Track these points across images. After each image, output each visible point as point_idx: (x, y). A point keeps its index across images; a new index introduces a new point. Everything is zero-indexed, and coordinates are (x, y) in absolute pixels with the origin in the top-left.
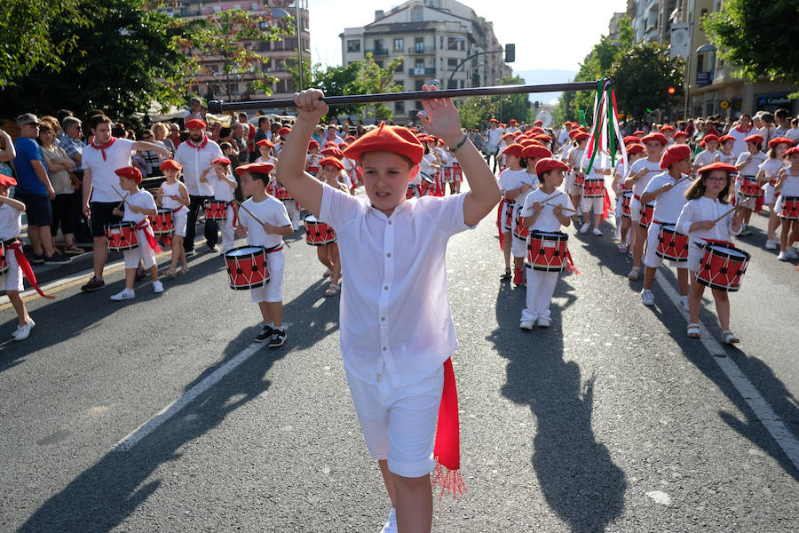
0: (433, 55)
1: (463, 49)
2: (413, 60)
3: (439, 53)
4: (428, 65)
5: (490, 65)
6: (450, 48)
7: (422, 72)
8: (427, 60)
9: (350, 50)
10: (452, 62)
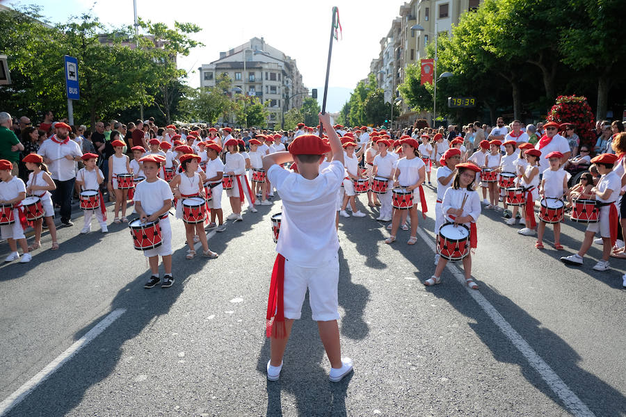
0: (261, 84)
1: (279, 79)
2: (248, 87)
3: (265, 83)
4: (258, 90)
5: (295, 89)
6: (271, 80)
7: (254, 94)
8: (257, 86)
9: (206, 78)
10: (273, 88)
